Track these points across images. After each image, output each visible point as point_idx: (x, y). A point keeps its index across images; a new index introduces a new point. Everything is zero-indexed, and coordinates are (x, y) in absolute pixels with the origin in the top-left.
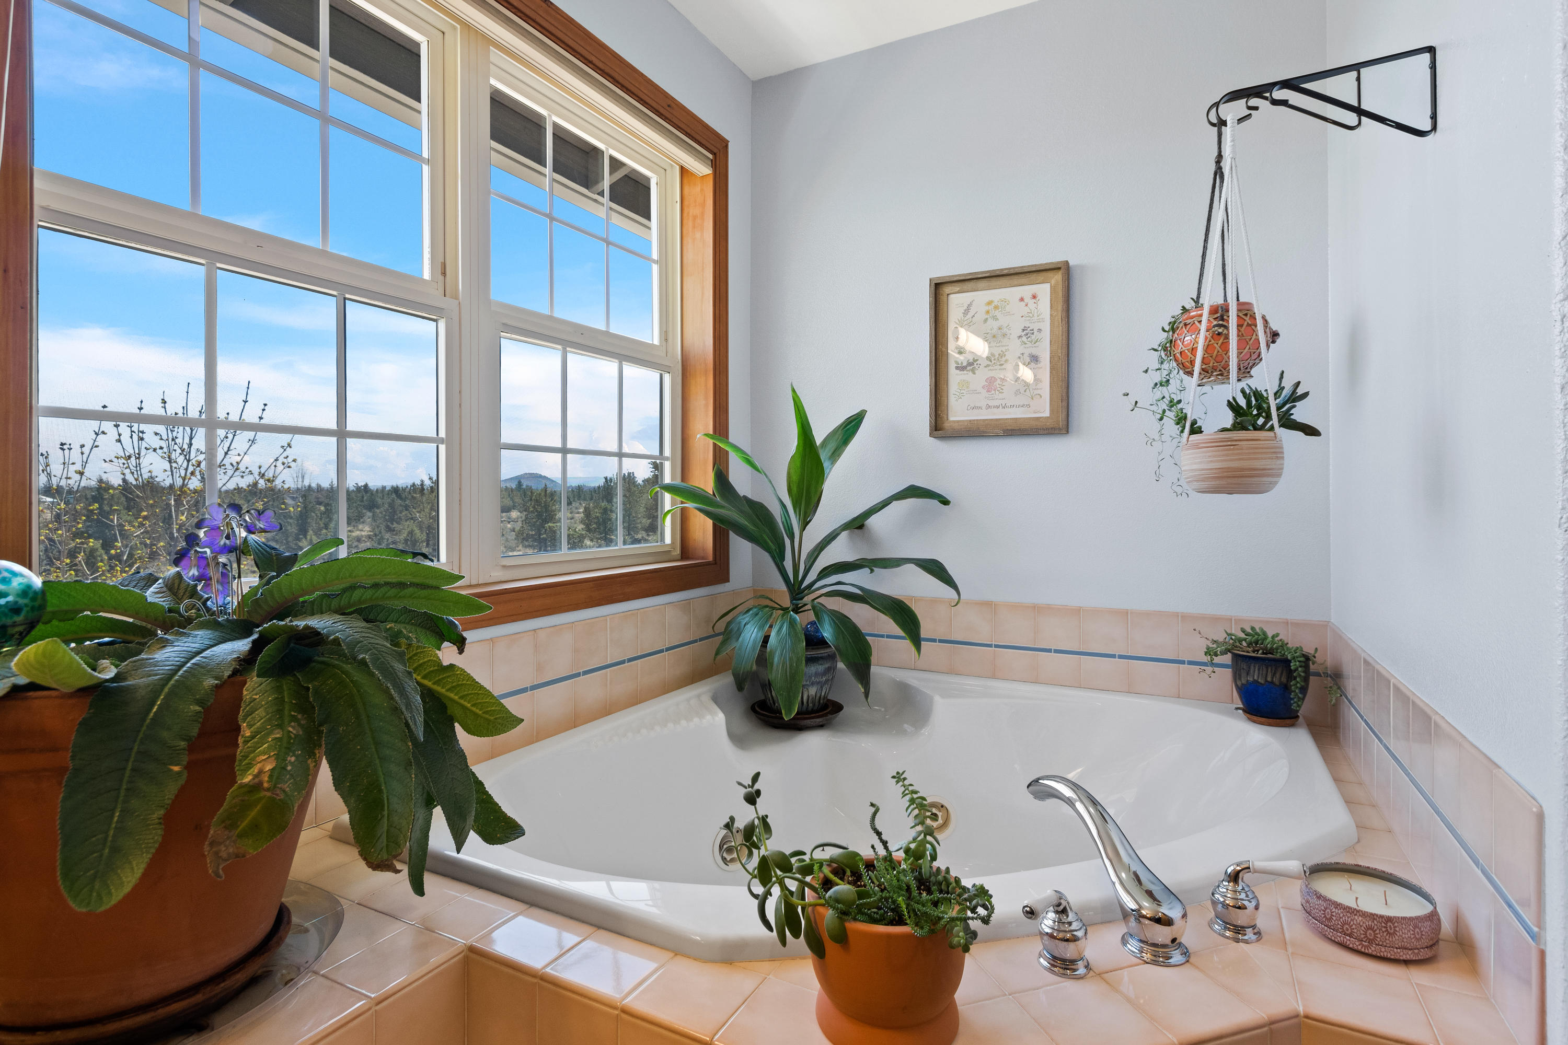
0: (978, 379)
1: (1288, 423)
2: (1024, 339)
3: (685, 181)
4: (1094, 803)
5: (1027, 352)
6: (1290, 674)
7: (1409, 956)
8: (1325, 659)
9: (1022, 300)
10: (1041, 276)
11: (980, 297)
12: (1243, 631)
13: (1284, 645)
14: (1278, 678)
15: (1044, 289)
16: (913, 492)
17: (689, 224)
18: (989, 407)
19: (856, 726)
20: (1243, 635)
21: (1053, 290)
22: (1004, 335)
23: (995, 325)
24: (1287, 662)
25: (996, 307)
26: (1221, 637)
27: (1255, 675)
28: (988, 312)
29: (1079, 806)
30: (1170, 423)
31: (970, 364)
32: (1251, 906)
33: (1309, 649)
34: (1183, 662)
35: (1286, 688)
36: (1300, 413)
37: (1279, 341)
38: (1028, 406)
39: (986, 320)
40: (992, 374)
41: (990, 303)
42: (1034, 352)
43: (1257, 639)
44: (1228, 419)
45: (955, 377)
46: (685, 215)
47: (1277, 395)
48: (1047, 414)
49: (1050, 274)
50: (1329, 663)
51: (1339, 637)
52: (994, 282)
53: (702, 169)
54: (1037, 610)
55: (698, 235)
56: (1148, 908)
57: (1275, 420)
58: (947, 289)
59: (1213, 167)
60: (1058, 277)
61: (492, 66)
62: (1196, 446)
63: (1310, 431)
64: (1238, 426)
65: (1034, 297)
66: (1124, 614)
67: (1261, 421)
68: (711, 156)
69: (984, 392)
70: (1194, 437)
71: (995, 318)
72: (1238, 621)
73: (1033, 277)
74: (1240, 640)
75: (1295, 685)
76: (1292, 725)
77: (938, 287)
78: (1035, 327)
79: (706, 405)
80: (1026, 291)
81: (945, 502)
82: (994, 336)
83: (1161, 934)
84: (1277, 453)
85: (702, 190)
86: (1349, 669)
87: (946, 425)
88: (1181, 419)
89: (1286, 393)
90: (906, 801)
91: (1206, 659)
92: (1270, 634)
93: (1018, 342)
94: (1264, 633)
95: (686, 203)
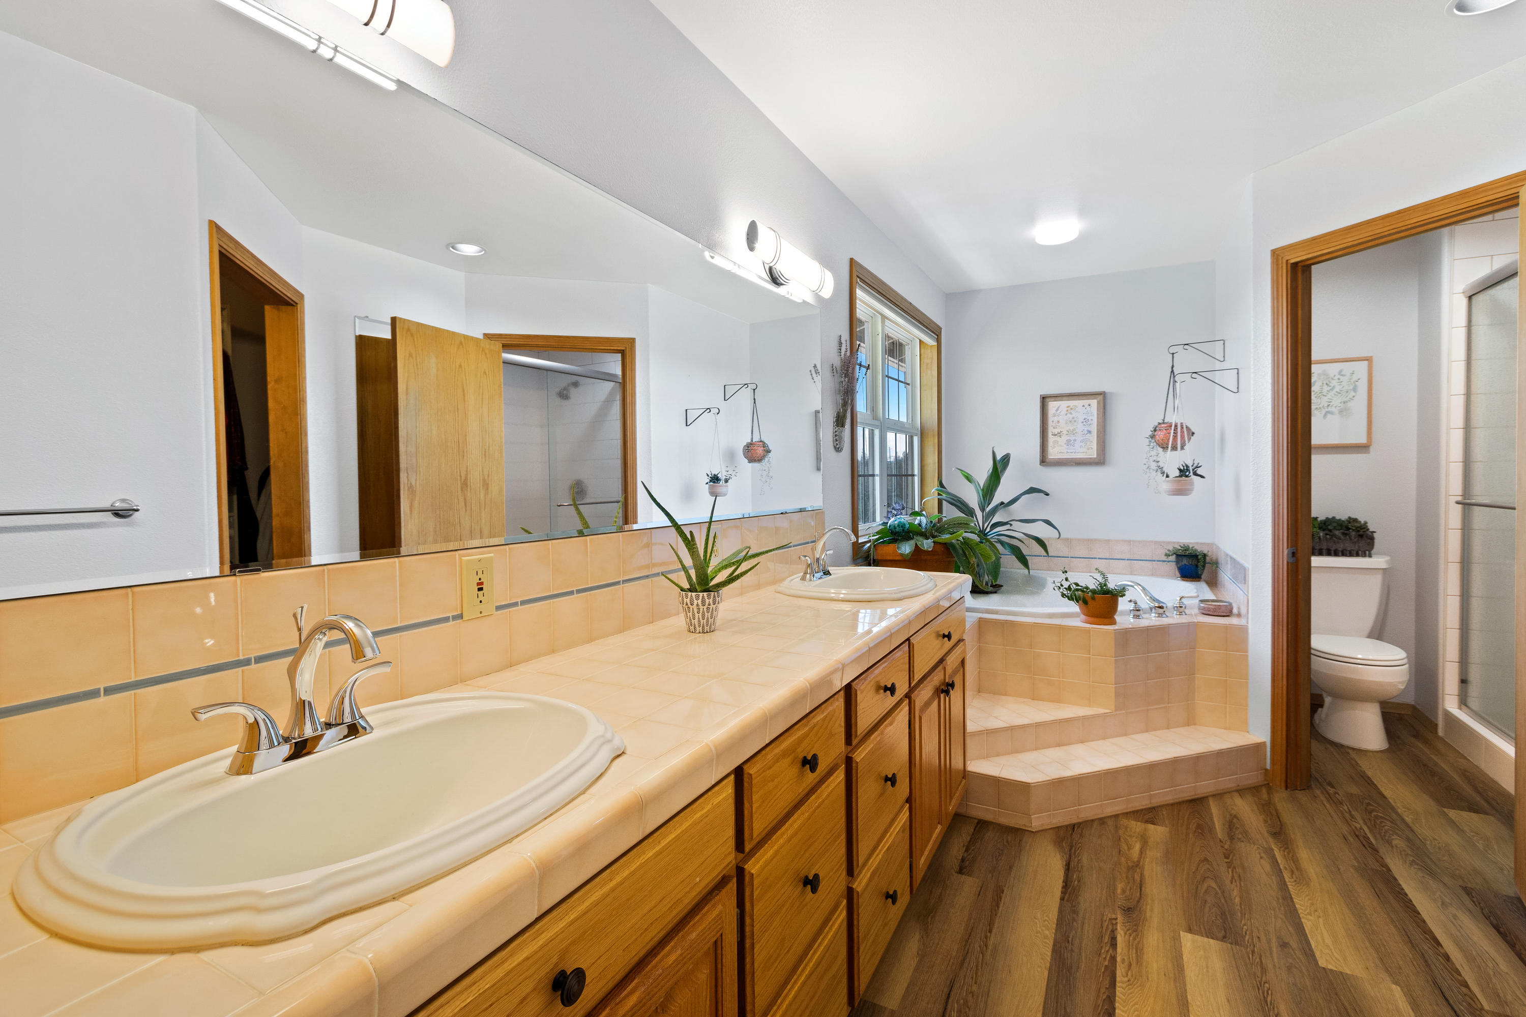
0: (1062, 440)
1: (1195, 474)
2: (1084, 423)
3: (922, 346)
4: (1140, 585)
5: (1086, 429)
6: (1198, 560)
7: (1225, 614)
8: (1211, 556)
9: (1083, 406)
10: (1093, 397)
11: (1064, 404)
12: (1180, 546)
13: (1196, 550)
14: (1194, 562)
15: (1094, 402)
16: (1032, 490)
17: (924, 367)
18: (1068, 452)
19: (1008, 592)
20: (1180, 548)
21: (1098, 403)
22: (1075, 421)
23: (1071, 416)
24: (1196, 556)
25: (1071, 409)
26: (1171, 549)
27: (1185, 561)
28: (1067, 411)
29: (1135, 587)
30: (1159, 473)
31: (1059, 433)
32: (1184, 606)
33: (1205, 552)
34: (1155, 561)
35: (1197, 566)
36: (1199, 471)
37: (1194, 435)
38: (1086, 452)
39: (1066, 414)
40: (1069, 438)
41: (1068, 407)
42: (1089, 429)
43: (1186, 548)
44: (1177, 473)
45: (1051, 439)
46: (922, 362)
47: (1192, 466)
48: (1095, 456)
49: (1097, 396)
50: (1214, 559)
51: (1218, 548)
52: (1071, 398)
53: (930, 341)
54: (1090, 541)
55: (929, 372)
56: (1157, 605)
57: (1191, 474)
58: (1048, 400)
59: (1170, 370)
60: (1101, 397)
61: (886, 327)
62: (1168, 482)
63: (1202, 477)
64: (1180, 476)
65: (1089, 405)
66: (1129, 542)
67: (1187, 473)
68: (936, 337)
69: (1065, 446)
70: (1167, 479)
71: (1071, 414)
72: (1178, 543)
73: (1089, 397)
74: (1179, 550)
75: (1200, 564)
76: (1199, 581)
77: (1044, 400)
78: (1090, 418)
79: (934, 451)
80: (1086, 402)
81: (1047, 494)
82: (1070, 422)
83: (1161, 611)
84: (1192, 484)
85: (931, 352)
86: (1222, 559)
87: (1047, 460)
88: (1163, 473)
89: (1195, 465)
90: (1099, 574)
91: (1164, 558)
92: (1191, 547)
93: (1082, 424)
94: (1188, 546)
95: (922, 357)
